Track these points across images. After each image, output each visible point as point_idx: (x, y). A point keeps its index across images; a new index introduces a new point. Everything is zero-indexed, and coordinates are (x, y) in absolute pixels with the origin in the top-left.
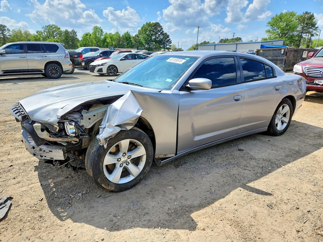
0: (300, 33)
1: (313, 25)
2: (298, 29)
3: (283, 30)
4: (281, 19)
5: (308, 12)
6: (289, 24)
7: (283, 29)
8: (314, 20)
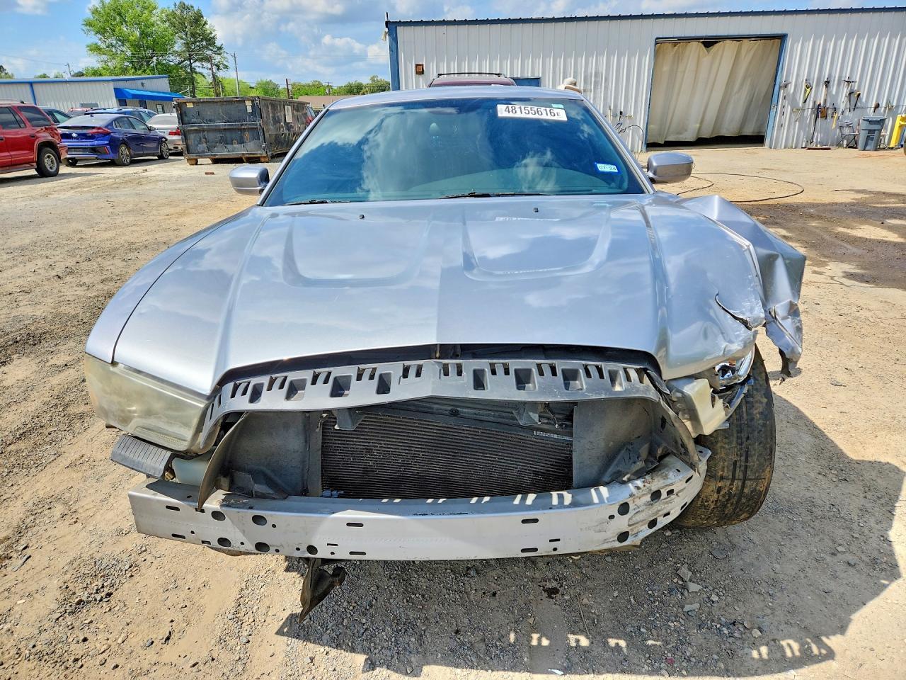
0: (184, 61)
1: (210, 41)
2: (176, 48)
3: (139, 48)
4: (120, 14)
5: (186, 4)
6: (148, 30)
7: (137, 46)
8: (207, 27)
